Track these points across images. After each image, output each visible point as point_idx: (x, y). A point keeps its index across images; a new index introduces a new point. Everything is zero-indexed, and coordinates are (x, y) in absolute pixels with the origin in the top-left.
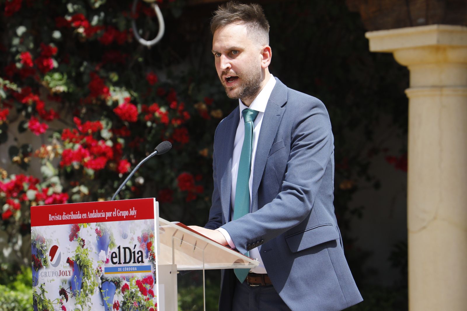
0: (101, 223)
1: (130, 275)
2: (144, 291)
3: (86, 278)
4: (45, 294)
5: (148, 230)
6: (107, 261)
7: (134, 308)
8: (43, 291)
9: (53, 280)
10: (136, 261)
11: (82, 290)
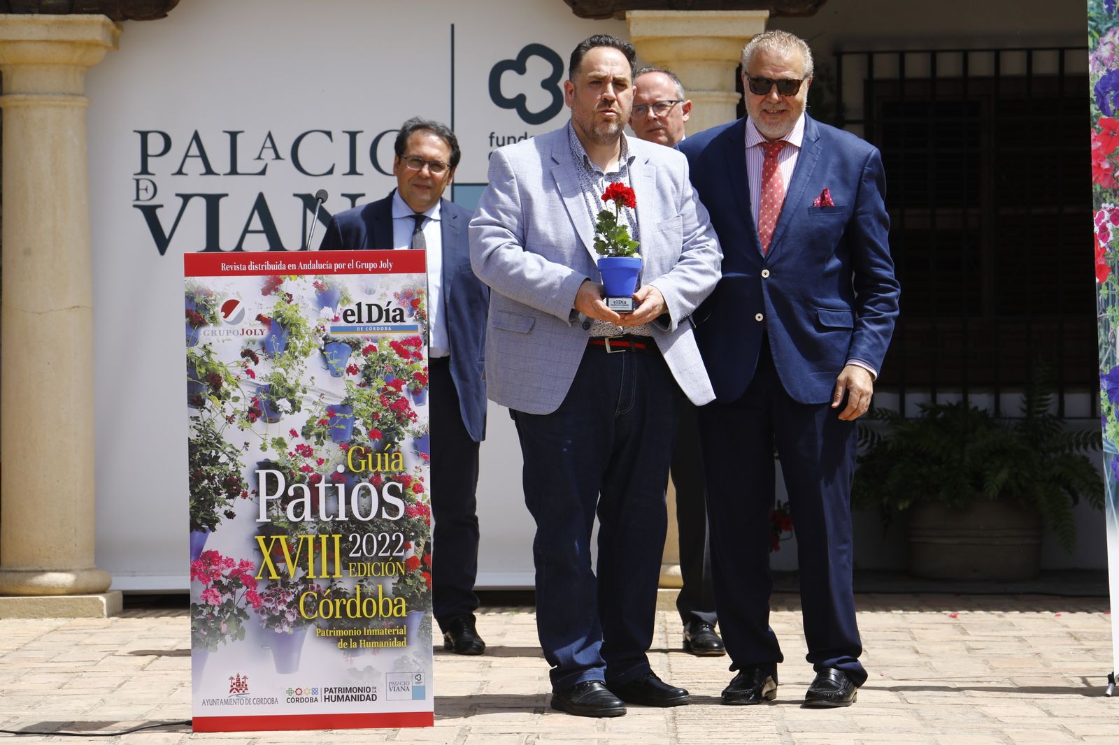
0: (324, 276)
1: (380, 335)
2: (403, 354)
3: (294, 338)
4: (212, 356)
5: (414, 285)
6: (336, 319)
7: (385, 373)
8: (208, 353)
9: (229, 340)
10: (391, 320)
11: (286, 352)
